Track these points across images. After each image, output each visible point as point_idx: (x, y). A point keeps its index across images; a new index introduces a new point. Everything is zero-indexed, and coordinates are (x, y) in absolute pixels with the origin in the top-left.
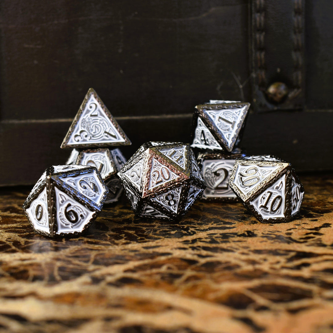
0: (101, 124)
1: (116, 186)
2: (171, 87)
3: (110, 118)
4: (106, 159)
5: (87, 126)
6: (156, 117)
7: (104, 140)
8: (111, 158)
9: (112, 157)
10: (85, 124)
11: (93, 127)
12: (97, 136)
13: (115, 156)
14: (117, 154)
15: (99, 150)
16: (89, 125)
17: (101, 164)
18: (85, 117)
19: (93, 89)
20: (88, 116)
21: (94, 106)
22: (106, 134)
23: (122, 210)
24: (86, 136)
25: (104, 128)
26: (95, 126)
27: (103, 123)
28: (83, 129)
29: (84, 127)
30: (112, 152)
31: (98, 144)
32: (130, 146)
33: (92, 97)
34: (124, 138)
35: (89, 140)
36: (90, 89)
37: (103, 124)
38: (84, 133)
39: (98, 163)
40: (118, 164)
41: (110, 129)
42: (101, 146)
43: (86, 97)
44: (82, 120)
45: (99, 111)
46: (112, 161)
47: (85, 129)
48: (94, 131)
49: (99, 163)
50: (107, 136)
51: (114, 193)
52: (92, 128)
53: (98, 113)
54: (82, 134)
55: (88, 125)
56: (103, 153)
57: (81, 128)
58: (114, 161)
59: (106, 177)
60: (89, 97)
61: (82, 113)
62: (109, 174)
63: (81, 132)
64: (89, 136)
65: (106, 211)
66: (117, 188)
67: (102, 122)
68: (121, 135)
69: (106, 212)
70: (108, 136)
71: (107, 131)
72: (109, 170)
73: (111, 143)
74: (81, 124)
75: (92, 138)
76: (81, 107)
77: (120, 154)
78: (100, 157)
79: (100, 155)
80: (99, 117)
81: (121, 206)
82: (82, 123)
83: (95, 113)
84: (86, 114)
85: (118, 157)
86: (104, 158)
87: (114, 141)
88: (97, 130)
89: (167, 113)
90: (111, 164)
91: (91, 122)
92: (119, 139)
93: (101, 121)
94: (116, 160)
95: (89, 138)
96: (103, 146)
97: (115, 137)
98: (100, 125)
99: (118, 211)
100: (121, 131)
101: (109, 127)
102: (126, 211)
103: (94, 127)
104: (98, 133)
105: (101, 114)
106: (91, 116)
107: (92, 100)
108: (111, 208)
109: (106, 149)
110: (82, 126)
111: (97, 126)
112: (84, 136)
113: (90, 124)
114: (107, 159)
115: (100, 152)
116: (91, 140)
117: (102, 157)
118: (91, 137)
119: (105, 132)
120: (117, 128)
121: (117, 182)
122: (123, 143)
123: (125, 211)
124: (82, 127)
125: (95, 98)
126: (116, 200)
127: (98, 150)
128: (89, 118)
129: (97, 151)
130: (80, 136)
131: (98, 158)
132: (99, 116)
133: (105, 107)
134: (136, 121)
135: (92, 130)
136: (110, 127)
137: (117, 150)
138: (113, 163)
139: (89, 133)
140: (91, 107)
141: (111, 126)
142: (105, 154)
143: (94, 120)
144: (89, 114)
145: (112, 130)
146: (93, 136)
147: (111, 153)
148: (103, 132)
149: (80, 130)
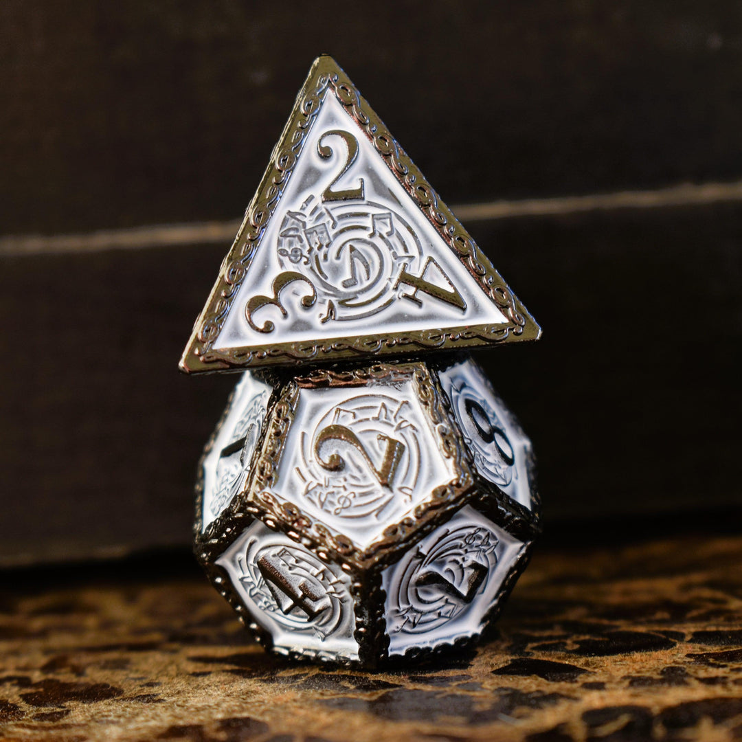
0: (381, 236)
1: (472, 557)
2: (715, 42)
3: (423, 206)
4: (414, 417)
5: (310, 251)
6: (646, 199)
7: (399, 318)
8: (442, 408)
9: (447, 407)
10: (301, 241)
11: (338, 257)
12: (362, 298)
13: (457, 397)
14: (464, 391)
15: (378, 370)
16: (320, 248)
17: (393, 443)
18: (296, 208)
19: (331, 62)
20: (311, 198)
21: (339, 147)
22: (411, 291)
23: (509, 682)
24: (308, 304)
25: (395, 256)
26: (352, 249)
27: (389, 234)
28: (290, 267)
29: (296, 256)
30: (444, 377)
31: (373, 340)
32: (532, 343)
33: (331, 102)
34: (503, 308)
35: (324, 321)
36: (316, 62)
37: (393, 240)
38: (296, 285)
39: (374, 438)
40: (478, 441)
41: (431, 259)
42: (389, 351)
43: (301, 103)
44: (285, 221)
45: (370, 172)
46: (444, 424)
47: (303, 270)
48: (347, 275)
49: (383, 438)
50: (412, 299)
51: (464, 591)
52: (337, 262)
53: (362, 181)
54: (284, 296)
55: (315, 248)
56: (398, 384)
57: (282, 264)
58: (456, 425)
59: (418, 509)
60: (315, 105)
61: (280, 184)
62: (435, 493)
63: (283, 281)
64: (323, 302)
65: (429, 688)
66: (475, 566)
67: (385, 230)
68: (486, 289)
69: (430, 696)
70: (421, 295)
71: (415, 271)
72: (432, 475)
73: (437, 334)
74: (279, 243)
75: (340, 312)
76: (275, 157)
77: (480, 392)
78: (384, 406)
79: (384, 397)
80: (370, 204)
81: (503, 660)
82: (284, 235)
83: (350, 181)
84: (300, 189)
85: (471, 405)
86: (406, 415)
87: (451, 319)
88: (361, 269)
89: (701, 176)
90: (440, 441)
91: (332, 232)
92: (477, 310)
93: (378, 225)
94: (464, 419)
95: (321, 310)
96: (396, 349)
97: (454, 301)
98: (378, 241)
99: (488, 685)
100: (483, 270)
101: (421, 253)
102: (534, 688)
103: (346, 253)
104: (367, 284)
105: (380, 188)
106: (330, 196)
107: (331, 119)
108: (452, 673)
109: (411, 366)
110: (282, 252)
111: (358, 246)
112: (297, 301)
113: (325, 242)
114: (420, 415)
115: (385, 381)
116: (331, 324)
117: (395, 408)
118: (331, 307)
119: (406, 279)
120: (462, 256)
121: (473, 536)
122: (500, 329)
123: (529, 684)
124: (286, 260)
125: (347, 105)
126: (471, 626)
127: (370, 371)
128: (316, 208)
129: (368, 377)
130: (276, 302)
131: (375, 414)
132: (369, 195)
133: (399, 150)
134: (546, 224)
135: (336, 271)
136: (427, 253)
137: (465, 370)
138: (454, 441)
139: (320, 289)
140: (326, 154)
141: (432, 246)
142: (411, 391)
143: (341, 217)
144: (318, 191)
145: (436, 264)
146: (343, 304)
147: (438, 383)
148: (390, 277)
149: (276, 271)
